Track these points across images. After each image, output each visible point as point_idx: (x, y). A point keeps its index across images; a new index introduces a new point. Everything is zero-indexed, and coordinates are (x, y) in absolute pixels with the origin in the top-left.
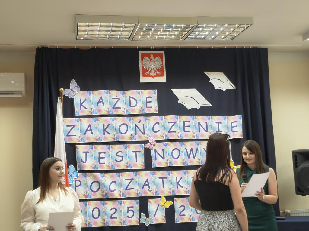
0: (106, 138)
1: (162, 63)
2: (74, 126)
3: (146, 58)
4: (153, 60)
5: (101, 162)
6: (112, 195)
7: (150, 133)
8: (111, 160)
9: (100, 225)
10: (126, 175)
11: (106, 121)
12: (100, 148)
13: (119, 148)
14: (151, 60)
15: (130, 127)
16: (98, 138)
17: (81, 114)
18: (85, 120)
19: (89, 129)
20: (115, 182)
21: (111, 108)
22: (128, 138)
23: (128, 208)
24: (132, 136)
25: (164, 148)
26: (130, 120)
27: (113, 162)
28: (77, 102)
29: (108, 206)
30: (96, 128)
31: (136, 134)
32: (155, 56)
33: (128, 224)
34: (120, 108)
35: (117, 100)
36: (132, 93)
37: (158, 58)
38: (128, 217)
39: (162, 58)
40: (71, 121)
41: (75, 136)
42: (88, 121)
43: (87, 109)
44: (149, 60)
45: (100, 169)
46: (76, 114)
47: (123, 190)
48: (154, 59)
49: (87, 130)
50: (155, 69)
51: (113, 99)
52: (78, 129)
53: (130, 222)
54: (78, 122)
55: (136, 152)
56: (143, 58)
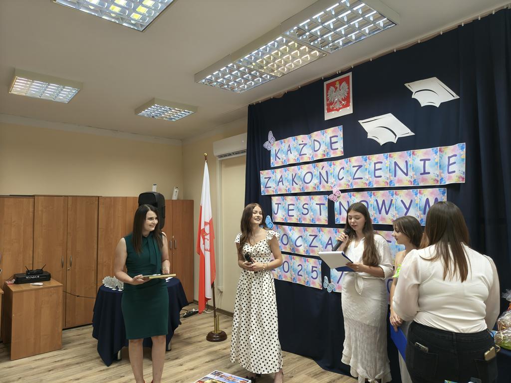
0: (294, 189)
1: (349, 89)
2: (270, 178)
3: (332, 88)
4: (338, 89)
5: (290, 214)
6: (297, 250)
7: (335, 181)
8: (299, 213)
9: (289, 280)
10: (310, 230)
11: (294, 170)
12: (289, 199)
13: (305, 200)
14: (336, 88)
15: (315, 175)
16: (287, 189)
17: (276, 166)
18: (278, 171)
19: (281, 180)
20: (301, 237)
21: (298, 156)
22: (312, 188)
23: (313, 267)
24: (317, 186)
25: (349, 199)
26: (315, 167)
27: (300, 214)
28: (273, 153)
29: (295, 261)
30: (286, 178)
31: (320, 184)
32: (341, 81)
33: (312, 286)
34: (306, 154)
35: (303, 145)
36: (317, 135)
37: (344, 84)
38: (312, 277)
39: (348, 83)
40: (267, 173)
41: (270, 187)
42: (281, 172)
43: (280, 159)
44: (334, 89)
45: (288, 222)
46: (272, 166)
47: (307, 246)
48: (340, 85)
49: (279, 182)
50: (341, 100)
51: (300, 145)
52: (274, 180)
53: (314, 283)
54: (273, 173)
55: (320, 205)
56: (328, 89)
